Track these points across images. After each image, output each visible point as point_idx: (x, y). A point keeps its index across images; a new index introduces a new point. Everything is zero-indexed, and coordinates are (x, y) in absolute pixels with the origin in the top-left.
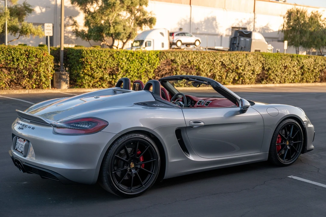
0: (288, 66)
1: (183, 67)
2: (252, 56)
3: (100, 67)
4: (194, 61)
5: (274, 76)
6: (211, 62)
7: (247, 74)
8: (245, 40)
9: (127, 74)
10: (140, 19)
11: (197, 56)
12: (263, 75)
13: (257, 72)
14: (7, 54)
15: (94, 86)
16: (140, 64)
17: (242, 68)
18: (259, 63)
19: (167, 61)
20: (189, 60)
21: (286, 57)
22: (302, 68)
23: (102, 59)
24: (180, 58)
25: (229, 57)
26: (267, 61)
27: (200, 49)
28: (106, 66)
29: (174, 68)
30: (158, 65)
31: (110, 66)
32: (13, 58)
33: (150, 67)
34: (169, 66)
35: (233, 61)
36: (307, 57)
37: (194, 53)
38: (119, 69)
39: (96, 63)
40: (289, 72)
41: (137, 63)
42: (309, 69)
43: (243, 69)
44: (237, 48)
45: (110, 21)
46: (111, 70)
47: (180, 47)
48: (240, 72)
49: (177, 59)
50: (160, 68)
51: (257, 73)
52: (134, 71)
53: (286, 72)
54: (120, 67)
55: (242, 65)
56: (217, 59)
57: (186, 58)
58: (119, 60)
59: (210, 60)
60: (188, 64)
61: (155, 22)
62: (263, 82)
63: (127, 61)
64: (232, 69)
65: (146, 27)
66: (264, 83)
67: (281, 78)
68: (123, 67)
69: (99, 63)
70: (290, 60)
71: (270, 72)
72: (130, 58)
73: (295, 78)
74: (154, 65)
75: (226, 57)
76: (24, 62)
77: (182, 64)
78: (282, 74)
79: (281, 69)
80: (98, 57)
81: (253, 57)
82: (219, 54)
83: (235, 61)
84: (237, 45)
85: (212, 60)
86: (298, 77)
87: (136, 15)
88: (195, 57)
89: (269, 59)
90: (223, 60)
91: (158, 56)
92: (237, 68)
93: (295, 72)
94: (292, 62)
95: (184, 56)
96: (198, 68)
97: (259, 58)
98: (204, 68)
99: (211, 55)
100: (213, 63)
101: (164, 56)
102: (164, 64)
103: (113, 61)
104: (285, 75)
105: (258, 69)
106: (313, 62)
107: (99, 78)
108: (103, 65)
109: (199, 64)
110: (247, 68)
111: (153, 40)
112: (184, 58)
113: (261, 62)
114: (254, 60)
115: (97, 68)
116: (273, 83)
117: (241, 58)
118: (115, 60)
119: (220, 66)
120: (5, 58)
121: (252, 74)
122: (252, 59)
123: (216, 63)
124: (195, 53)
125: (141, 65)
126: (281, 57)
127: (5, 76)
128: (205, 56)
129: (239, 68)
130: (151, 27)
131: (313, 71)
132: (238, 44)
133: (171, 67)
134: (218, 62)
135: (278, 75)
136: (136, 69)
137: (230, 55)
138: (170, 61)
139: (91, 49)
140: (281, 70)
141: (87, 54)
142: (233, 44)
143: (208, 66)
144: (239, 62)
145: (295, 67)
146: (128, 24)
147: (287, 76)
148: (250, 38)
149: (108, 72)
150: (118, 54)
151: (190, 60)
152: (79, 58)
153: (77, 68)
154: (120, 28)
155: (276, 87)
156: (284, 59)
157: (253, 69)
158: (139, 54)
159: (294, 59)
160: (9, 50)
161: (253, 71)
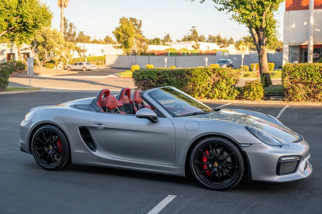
14: (302, 71)
32: (308, 74)
76: (318, 77)
120: (301, 74)
127: (300, 89)
160: (304, 67)
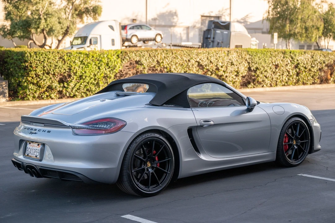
0: (280, 65)
1: (150, 70)
2: (234, 53)
3: (48, 74)
4: (164, 62)
5: (263, 78)
6: (185, 62)
7: (229, 77)
8: (222, 33)
9: (82, 81)
10: (80, 9)
11: (168, 55)
12: (249, 77)
13: (242, 73)
15: (40, 98)
16: (97, 68)
17: (223, 69)
18: (244, 62)
19: (131, 64)
20: (157, 61)
21: (276, 53)
22: (296, 67)
23: (50, 63)
24: (147, 59)
25: (207, 55)
26: (253, 59)
27: (163, 46)
28: (55, 71)
29: (140, 72)
30: (120, 69)
31: (60, 71)
33: (110, 71)
34: (133, 69)
35: (212, 60)
36: (303, 53)
37: (163, 51)
38: (72, 75)
39: (43, 67)
40: (281, 73)
41: (93, 67)
42: (305, 68)
43: (224, 71)
44: (212, 44)
45: (40, 12)
46: (61, 77)
47: (136, 45)
48: (221, 74)
49: (143, 61)
50: (123, 71)
51: (241, 75)
52: (89, 76)
53: (277, 72)
54: (73, 72)
55: (223, 66)
56: (192, 58)
57: (154, 58)
58: (71, 64)
59: (183, 60)
60: (157, 65)
61: (101, 11)
62: (250, 86)
63: (81, 64)
64: (211, 70)
65: (88, 19)
66: (251, 88)
67: (271, 80)
68: (76, 73)
69: (46, 68)
70: (282, 57)
71: (258, 72)
72: (85, 60)
73: (289, 79)
74: (114, 69)
75: (203, 55)
77: (149, 66)
78: (273, 75)
79: (271, 68)
80: (44, 60)
81: (236, 54)
82: (194, 52)
83: (214, 60)
84: (212, 39)
85: (186, 61)
86: (292, 78)
87: (75, 3)
88: (164, 57)
89: (256, 57)
90: (200, 59)
91: (119, 57)
92: (218, 69)
93: (289, 72)
94: (284, 59)
95: (151, 55)
96: (169, 70)
97: (244, 55)
98: (177, 70)
99: (185, 54)
100: (188, 64)
101: (126, 57)
102: (127, 66)
103: (64, 64)
104: (277, 76)
105: (243, 70)
106: (310, 59)
107: (46, 87)
108: (52, 70)
109: (170, 65)
110: (230, 68)
111: (100, 36)
112: (151, 59)
113: (246, 60)
114: (237, 59)
115: (43, 74)
116: (263, 86)
117: (222, 56)
118: (66, 63)
119: (196, 67)
121: (236, 76)
122: (235, 57)
123: (191, 63)
124: (165, 52)
125: (99, 68)
126: (271, 54)
128: (177, 55)
129: (220, 68)
130: (95, 19)
131: (310, 70)
132: (214, 38)
133: (136, 70)
134: (194, 62)
135: (267, 76)
136: (93, 74)
137: (208, 53)
138: (134, 63)
139: (35, 51)
140: (271, 70)
141: (31, 57)
142: (207, 38)
143: (181, 68)
144: (220, 61)
145: (289, 65)
146: (65, 15)
147: (279, 78)
148: (228, 31)
149: (58, 79)
150: (70, 56)
151: (159, 61)
152: (22, 63)
153: (19, 76)
154: (53, 21)
155: (266, 91)
156: (274, 57)
157: (237, 69)
158: (95, 55)
159: (286, 56)
161: (237, 72)
